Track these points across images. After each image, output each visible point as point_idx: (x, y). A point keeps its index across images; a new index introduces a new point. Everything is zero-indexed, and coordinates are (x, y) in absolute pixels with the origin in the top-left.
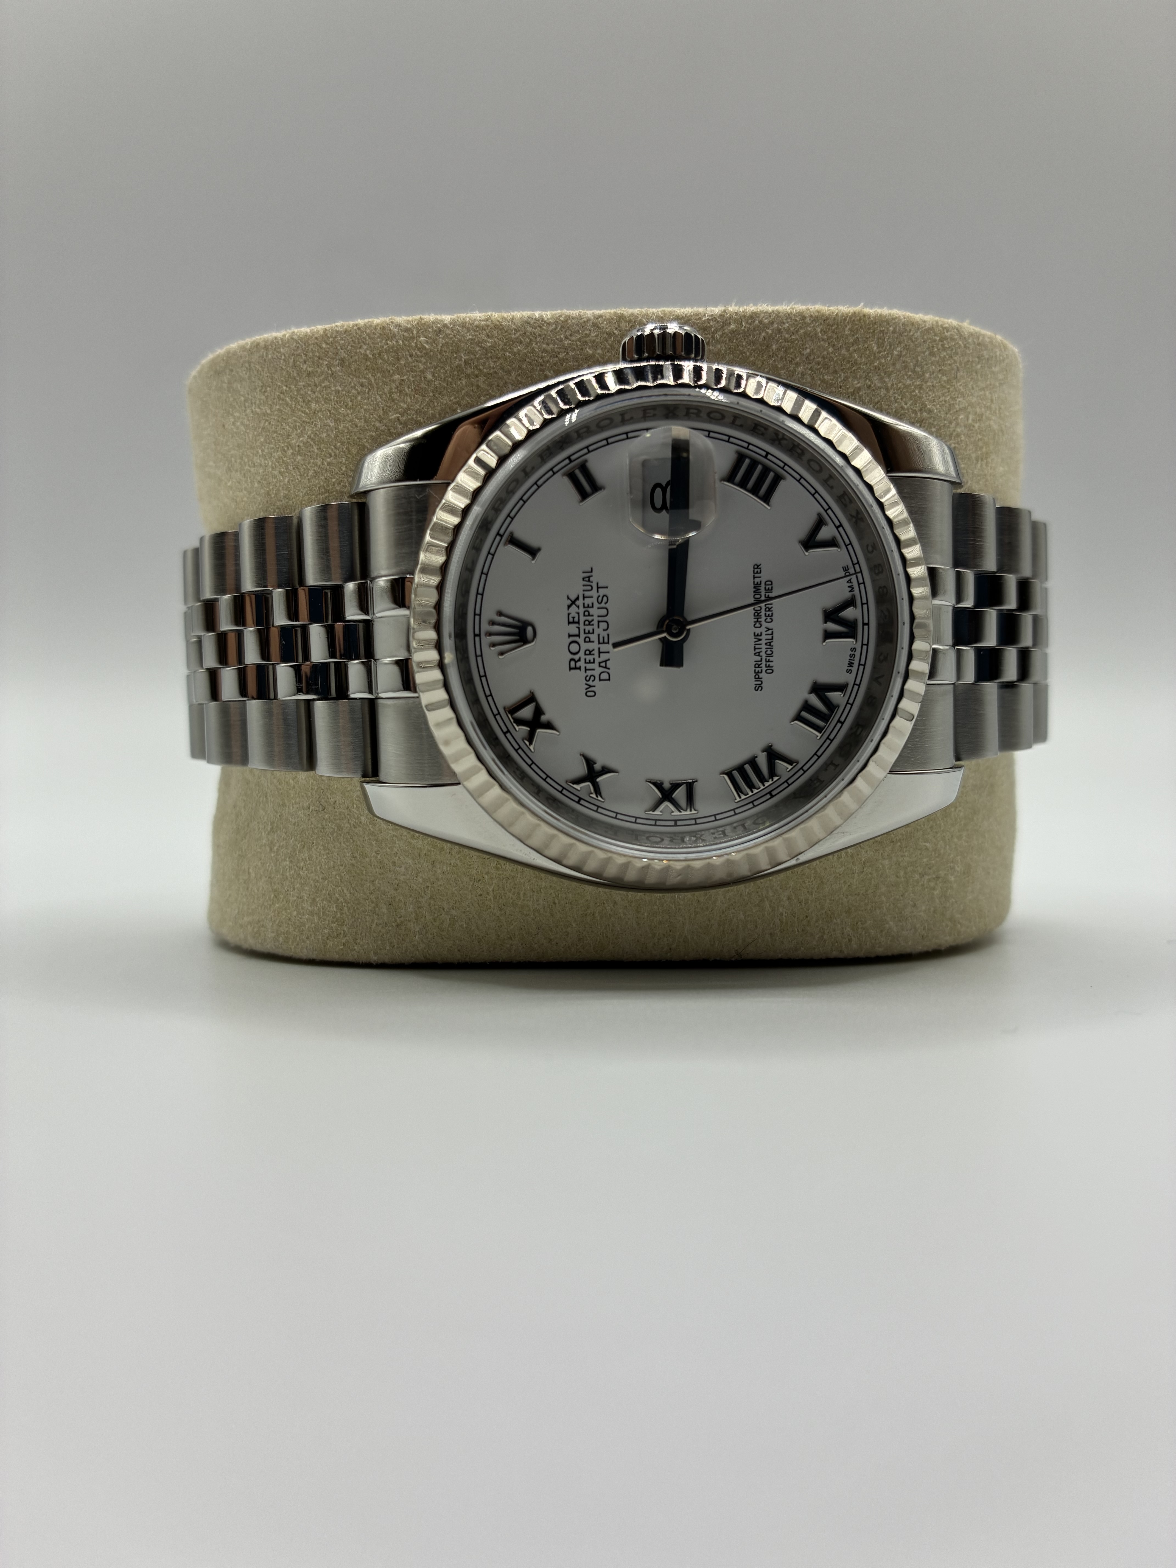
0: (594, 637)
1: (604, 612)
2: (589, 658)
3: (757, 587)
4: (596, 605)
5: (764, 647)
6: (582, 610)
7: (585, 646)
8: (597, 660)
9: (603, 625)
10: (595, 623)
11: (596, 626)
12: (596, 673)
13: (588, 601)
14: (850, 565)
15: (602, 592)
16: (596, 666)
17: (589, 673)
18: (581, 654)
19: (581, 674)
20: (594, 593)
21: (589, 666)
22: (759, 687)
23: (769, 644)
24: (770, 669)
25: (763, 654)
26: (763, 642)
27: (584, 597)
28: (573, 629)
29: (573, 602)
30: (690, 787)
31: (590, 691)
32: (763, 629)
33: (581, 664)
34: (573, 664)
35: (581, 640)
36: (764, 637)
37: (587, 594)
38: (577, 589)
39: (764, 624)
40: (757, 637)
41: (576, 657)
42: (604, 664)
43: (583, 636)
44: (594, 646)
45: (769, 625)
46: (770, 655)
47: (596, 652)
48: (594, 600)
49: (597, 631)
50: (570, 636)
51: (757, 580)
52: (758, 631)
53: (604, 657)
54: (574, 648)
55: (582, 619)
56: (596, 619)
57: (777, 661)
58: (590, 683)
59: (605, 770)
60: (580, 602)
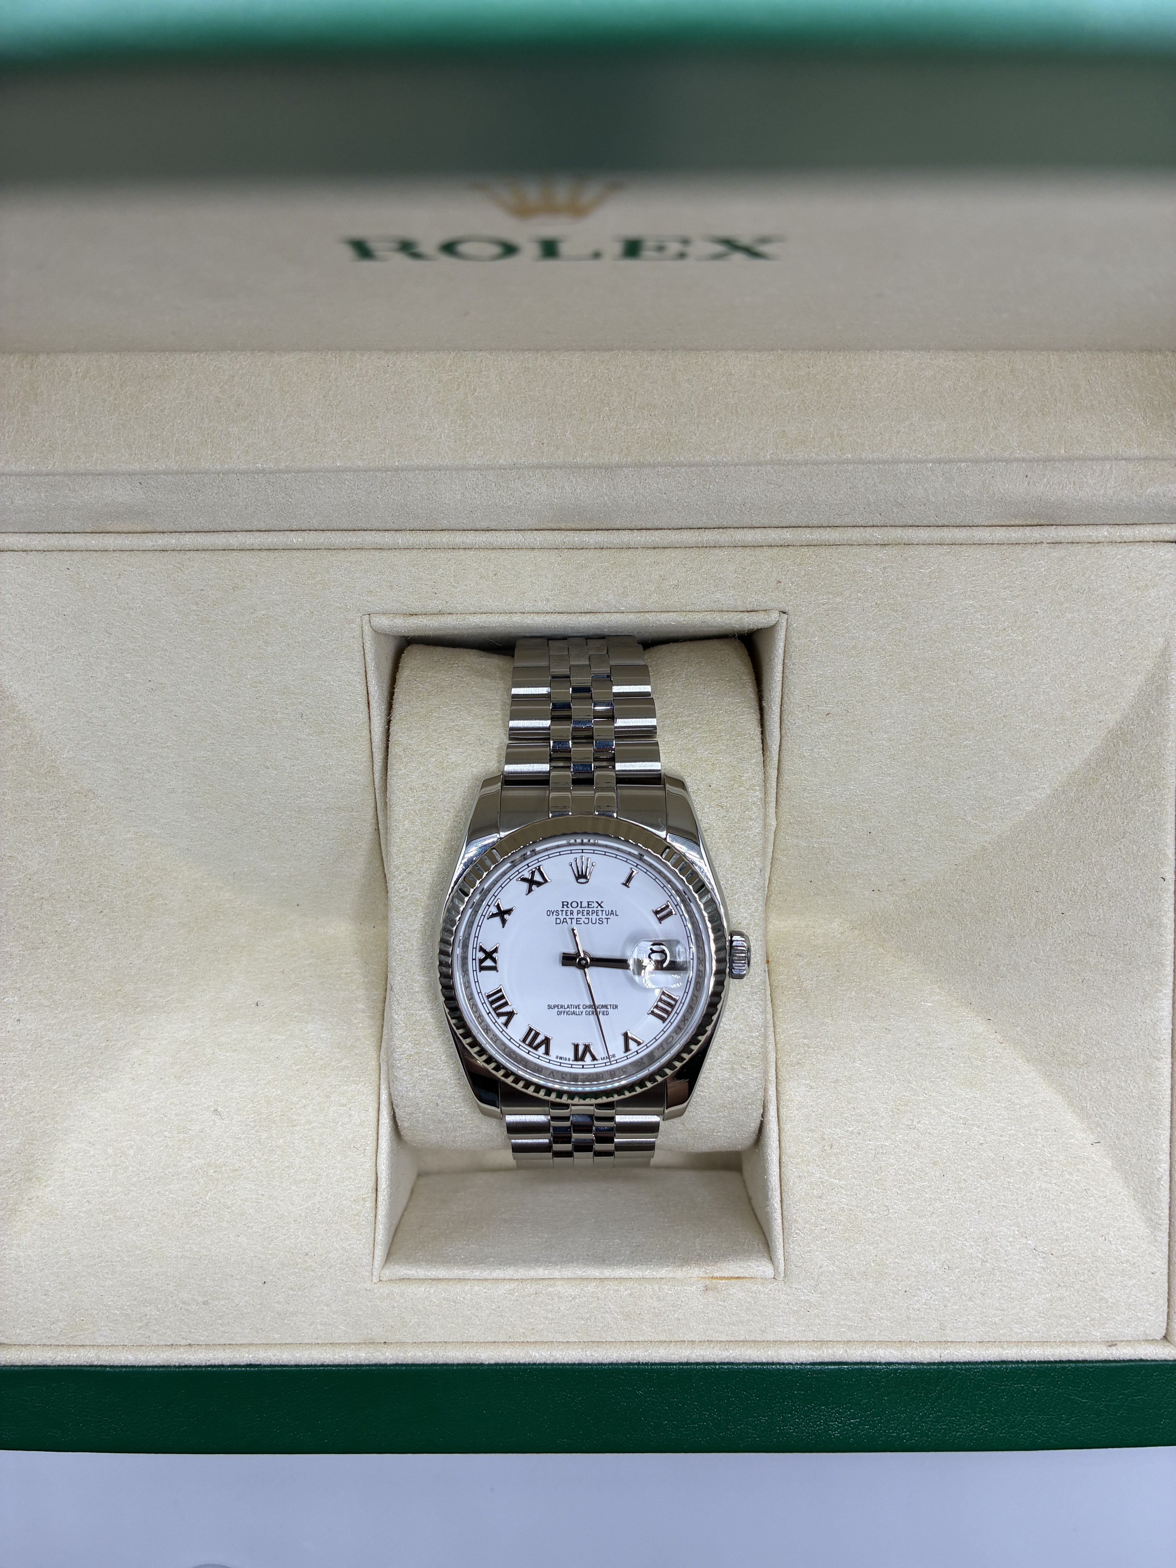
0: (580, 916)
1: (594, 922)
2: (569, 913)
3: (606, 1006)
4: (598, 918)
5: (572, 1010)
6: (595, 909)
7: (575, 910)
8: (567, 917)
9: (586, 921)
10: (588, 917)
11: (586, 917)
12: (560, 916)
13: (600, 913)
14: (616, 1058)
15: (605, 921)
16: (564, 916)
17: (560, 912)
18: (571, 908)
19: (560, 908)
20: (604, 916)
21: (564, 912)
22: (550, 1007)
23: (574, 1013)
24: (559, 1013)
25: (568, 1009)
26: (575, 1010)
27: (602, 911)
28: (585, 904)
29: (599, 905)
30: (494, 968)
31: (550, 913)
32: (582, 1009)
33: (565, 908)
34: (566, 904)
35: (578, 908)
36: (577, 1010)
37: (604, 912)
38: (607, 907)
39: (584, 1011)
40: (578, 1007)
41: (569, 906)
42: (564, 921)
43: (581, 909)
44: (575, 916)
45: (584, 1013)
46: (567, 1014)
47: (572, 917)
48: (600, 916)
49: (583, 918)
50: (581, 902)
51: (609, 1007)
52: (581, 1007)
53: (569, 921)
54: (574, 905)
55: (590, 910)
56: (590, 917)
57: (564, 1017)
58: (555, 913)
59: (504, 922)
60: (599, 908)
